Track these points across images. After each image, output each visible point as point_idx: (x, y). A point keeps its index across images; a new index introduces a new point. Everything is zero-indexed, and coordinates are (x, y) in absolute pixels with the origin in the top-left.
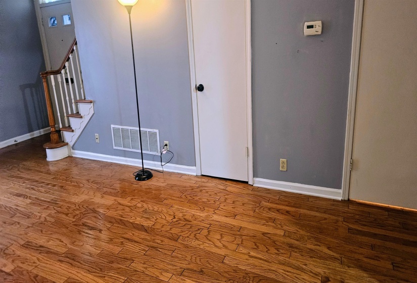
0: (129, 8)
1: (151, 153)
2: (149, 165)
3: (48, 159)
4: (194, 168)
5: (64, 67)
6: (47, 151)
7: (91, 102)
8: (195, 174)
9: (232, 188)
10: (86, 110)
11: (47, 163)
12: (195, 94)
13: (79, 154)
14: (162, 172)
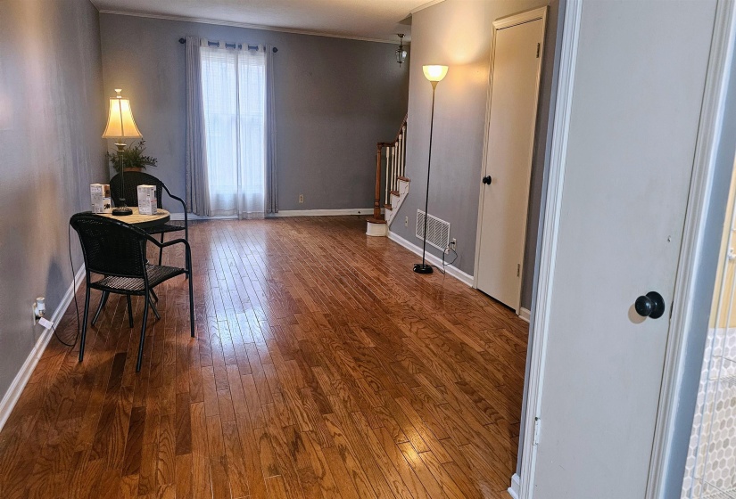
0: (434, 84)
1: (436, 246)
2: (432, 259)
3: (367, 233)
4: (471, 277)
5: (398, 141)
6: (368, 223)
7: (407, 181)
8: (471, 286)
9: (492, 309)
10: (403, 187)
11: (365, 237)
12: (483, 186)
13: (394, 236)
14: (444, 273)
